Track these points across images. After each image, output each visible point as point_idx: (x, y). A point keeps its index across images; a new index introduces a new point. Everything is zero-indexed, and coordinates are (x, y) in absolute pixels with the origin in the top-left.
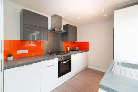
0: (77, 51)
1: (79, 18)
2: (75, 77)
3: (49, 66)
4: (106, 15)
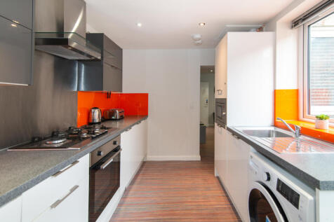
0: (119, 119)
1: (139, 25)
2: (128, 200)
3: (58, 202)
4: (198, 36)
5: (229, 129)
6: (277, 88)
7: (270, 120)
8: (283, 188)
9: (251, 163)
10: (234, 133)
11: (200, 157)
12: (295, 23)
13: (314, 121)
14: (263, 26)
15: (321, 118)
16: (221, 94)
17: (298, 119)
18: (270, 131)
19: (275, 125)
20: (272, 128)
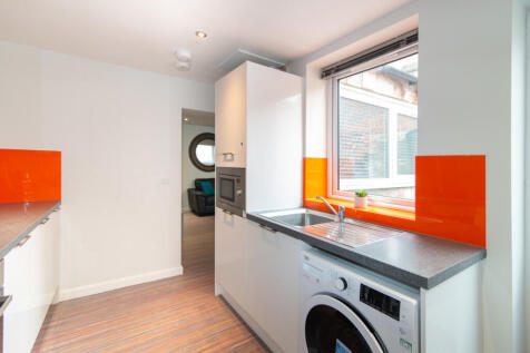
5: (250, 217)
6: (308, 156)
7: (298, 200)
8: (369, 296)
9: (306, 267)
10: (263, 223)
11: (181, 268)
12: (327, 73)
13: (353, 199)
14: (287, 64)
15: (360, 195)
16: (232, 160)
17: (326, 197)
18: (303, 215)
19: (305, 205)
20: (304, 211)
